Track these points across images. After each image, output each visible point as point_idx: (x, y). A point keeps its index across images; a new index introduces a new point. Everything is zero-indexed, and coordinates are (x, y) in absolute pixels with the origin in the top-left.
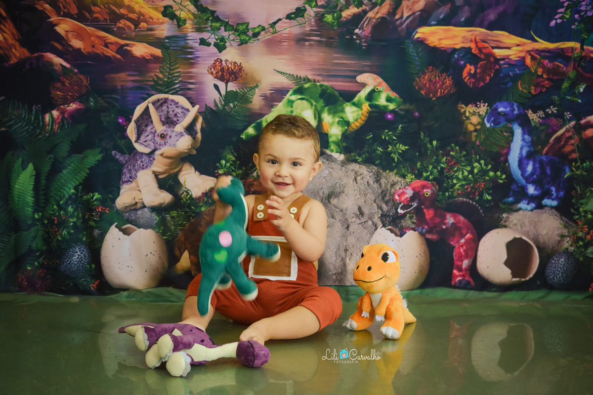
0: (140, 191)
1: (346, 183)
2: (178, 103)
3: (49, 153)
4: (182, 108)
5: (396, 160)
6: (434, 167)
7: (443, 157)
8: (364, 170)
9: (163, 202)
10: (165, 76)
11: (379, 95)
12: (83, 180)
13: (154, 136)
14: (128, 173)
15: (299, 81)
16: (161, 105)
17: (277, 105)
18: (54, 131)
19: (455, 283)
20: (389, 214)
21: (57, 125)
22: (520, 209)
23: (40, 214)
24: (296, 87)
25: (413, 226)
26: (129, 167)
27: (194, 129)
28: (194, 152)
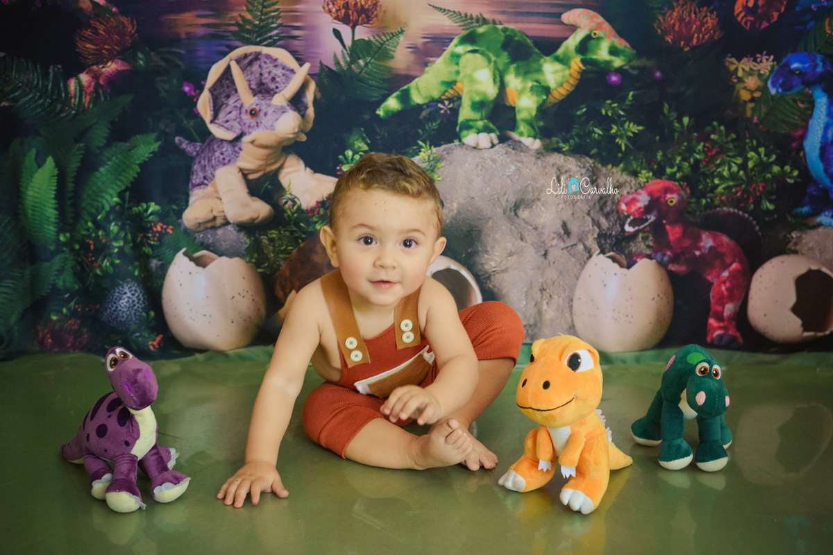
0: (220, 199)
1: (543, 186)
2: (276, 60)
3: (77, 141)
4: (283, 69)
5: (623, 148)
6: (684, 159)
7: (699, 143)
8: (571, 163)
9: (256, 216)
10: (255, 17)
11: (598, 44)
12: (132, 183)
13: (240, 113)
14: (201, 171)
15: (469, 23)
16: (251, 63)
17: (434, 62)
18: (84, 106)
19: (713, 340)
20: (611, 234)
21: (88, 97)
22: (820, 225)
23: (68, 235)
24: (465, 33)
25: (649, 252)
26: (203, 162)
27: (302, 102)
28: (304, 138)
